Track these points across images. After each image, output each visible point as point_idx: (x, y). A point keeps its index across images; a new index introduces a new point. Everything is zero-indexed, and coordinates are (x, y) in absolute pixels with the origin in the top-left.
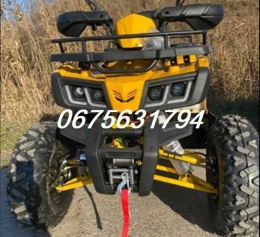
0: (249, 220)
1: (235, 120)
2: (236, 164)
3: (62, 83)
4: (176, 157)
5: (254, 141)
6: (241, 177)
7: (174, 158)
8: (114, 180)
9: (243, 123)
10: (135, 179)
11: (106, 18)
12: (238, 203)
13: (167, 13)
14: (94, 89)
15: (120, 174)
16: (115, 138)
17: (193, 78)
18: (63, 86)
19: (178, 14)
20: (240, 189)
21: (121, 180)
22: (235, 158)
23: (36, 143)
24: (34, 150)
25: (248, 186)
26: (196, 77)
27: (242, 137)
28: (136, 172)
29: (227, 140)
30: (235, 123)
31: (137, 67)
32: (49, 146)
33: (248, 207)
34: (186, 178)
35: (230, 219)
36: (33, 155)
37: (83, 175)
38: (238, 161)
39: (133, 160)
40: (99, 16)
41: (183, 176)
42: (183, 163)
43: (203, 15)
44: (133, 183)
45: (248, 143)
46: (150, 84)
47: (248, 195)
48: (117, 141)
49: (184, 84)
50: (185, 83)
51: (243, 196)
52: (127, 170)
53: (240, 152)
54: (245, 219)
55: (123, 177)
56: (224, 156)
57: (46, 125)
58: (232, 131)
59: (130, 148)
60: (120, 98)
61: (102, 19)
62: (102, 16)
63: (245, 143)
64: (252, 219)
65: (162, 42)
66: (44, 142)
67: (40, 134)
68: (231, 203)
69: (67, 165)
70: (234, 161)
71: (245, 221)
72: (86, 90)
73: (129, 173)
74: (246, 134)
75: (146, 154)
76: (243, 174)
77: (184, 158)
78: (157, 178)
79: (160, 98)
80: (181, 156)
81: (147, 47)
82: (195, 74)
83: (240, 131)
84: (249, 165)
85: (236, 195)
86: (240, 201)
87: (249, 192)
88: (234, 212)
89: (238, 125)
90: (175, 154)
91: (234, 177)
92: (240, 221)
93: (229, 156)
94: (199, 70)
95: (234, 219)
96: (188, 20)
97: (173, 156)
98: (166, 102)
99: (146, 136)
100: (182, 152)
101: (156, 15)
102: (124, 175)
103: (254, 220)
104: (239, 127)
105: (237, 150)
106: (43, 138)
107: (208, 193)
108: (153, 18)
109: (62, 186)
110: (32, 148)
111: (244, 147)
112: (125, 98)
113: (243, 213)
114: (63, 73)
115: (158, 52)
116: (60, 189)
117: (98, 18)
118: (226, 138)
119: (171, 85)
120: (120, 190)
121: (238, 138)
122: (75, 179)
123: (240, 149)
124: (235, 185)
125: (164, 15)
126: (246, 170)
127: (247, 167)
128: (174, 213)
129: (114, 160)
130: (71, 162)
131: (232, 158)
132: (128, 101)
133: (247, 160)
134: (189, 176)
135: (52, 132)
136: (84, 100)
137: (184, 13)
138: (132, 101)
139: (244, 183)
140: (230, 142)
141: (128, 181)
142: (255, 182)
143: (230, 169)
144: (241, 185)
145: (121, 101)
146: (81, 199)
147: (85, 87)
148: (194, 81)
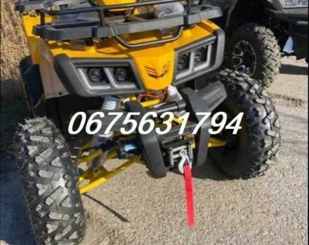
3: (76, 67)
8: (175, 159)
15: (178, 152)
17: (213, 42)
18: (77, 69)
20: (267, 134)
21: (181, 158)
26: (216, 40)
27: (255, 89)
33: (272, 147)
35: (258, 161)
37: (96, 171)
45: (261, 94)
47: (272, 137)
49: (205, 50)
51: (269, 139)
52: (185, 147)
53: (259, 103)
55: (181, 155)
58: (245, 86)
68: (259, 148)
70: (258, 112)
71: (270, 159)
73: (187, 148)
82: (214, 37)
83: (251, 86)
85: (264, 140)
86: (268, 143)
87: (273, 134)
92: (266, 160)
93: (251, 108)
95: (261, 160)
98: (193, 69)
102: (182, 152)
104: (247, 82)
105: (257, 102)
111: (260, 98)
113: (270, 153)
115: (185, 18)
118: (242, 93)
120: (182, 168)
121: (252, 91)
123: (258, 100)
124: (262, 131)
126: (268, 117)
131: (255, 109)
133: (266, 109)
140: (247, 96)
141: (187, 157)
142: (275, 125)
143: (256, 119)
144: (267, 130)
147: (106, 67)
148: (215, 45)
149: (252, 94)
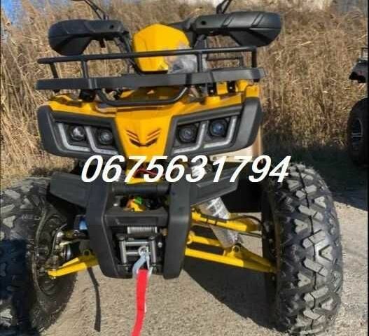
0: (317, 308)
1: (297, 170)
2: (298, 230)
3: (54, 120)
4: (219, 223)
5: (322, 198)
6: (304, 248)
7: (215, 225)
8: (128, 257)
9: (307, 174)
10: (158, 255)
11: (118, 30)
12: (301, 284)
13: (204, 23)
14: (99, 128)
15: (136, 248)
16: (132, 198)
17: (238, 113)
18: (55, 124)
19: (218, 24)
20: (303, 265)
21: (138, 257)
22: (297, 222)
23: (17, 208)
24: (14, 217)
25: (314, 260)
26: (242, 111)
27: (306, 193)
28: (160, 244)
29: (285, 198)
30: (296, 174)
31: (162, 98)
32: (35, 211)
33: (314, 289)
34: (233, 253)
35: (292, 307)
36: (11, 225)
37: (87, 254)
38: (301, 226)
39: (156, 228)
40: (109, 26)
41: (229, 250)
42: (229, 231)
43: (253, 26)
44: (155, 261)
45: (313, 201)
46: (179, 121)
47: (315, 273)
48: (134, 202)
49: (226, 121)
50: (228, 119)
51: (307, 274)
52: (146, 243)
53: (303, 214)
54: (312, 305)
55: (141, 253)
56: (281, 220)
57: (32, 181)
58: (293, 184)
59: (152, 211)
60: (136, 141)
61: (113, 31)
62: (112, 27)
63: (309, 201)
64: (320, 306)
65: (194, 63)
66: (29, 205)
67: (23, 195)
68: (292, 284)
69: (64, 238)
70: (295, 226)
71: (312, 309)
72: (88, 130)
73: (149, 246)
74: (311, 189)
75: (173, 219)
76: (306, 244)
77: (229, 224)
78: (189, 252)
79: (193, 141)
80: (224, 221)
81: (174, 70)
82: (240, 107)
83: (303, 184)
84: (315, 231)
85: (298, 272)
86: (304, 280)
87: (315, 268)
88: (297, 297)
89: (301, 177)
90: (217, 218)
91: (296, 247)
92: (304, 309)
93: (289, 219)
94: (246, 101)
95: (296, 306)
96: (232, 33)
97: (213, 222)
98: (202, 146)
99: (174, 194)
100: (227, 216)
101: (188, 26)
102: (143, 250)
103: (323, 306)
104: (301, 180)
105: (299, 211)
106: (26, 200)
107: (265, 273)
108: (185, 30)
109: (58, 269)
110: (10, 215)
111: (308, 206)
112: (144, 141)
113: (308, 298)
114: (55, 106)
115: (189, 76)
116: (54, 274)
117: (106, 29)
118: (285, 194)
119: (208, 122)
120: (137, 272)
121: (300, 194)
122: (77, 260)
123: (303, 209)
124: (297, 258)
125: (200, 26)
126: (311, 238)
127: (312, 233)
128: (219, 303)
129: (128, 228)
130: (69, 235)
131: (292, 221)
132: (148, 145)
133: (312, 225)
134: (236, 250)
135: (40, 192)
136: (86, 145)
137: (226, 24)
138: (154, 144)
139: (309, 255)
140: (289, 200)
141: (148, 258)
142: (323, 253)
143: (290, 236)
144: (304, 259)
145: (139, 145)
146: (87, 289)
147: (87, 125)
148: (240, 117)
149: (298, 197)
